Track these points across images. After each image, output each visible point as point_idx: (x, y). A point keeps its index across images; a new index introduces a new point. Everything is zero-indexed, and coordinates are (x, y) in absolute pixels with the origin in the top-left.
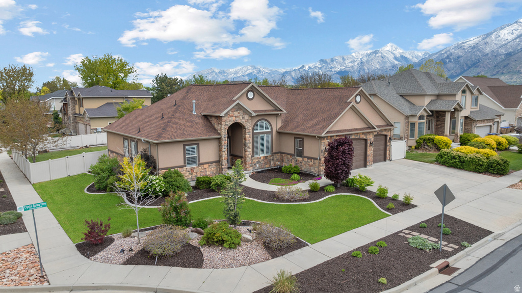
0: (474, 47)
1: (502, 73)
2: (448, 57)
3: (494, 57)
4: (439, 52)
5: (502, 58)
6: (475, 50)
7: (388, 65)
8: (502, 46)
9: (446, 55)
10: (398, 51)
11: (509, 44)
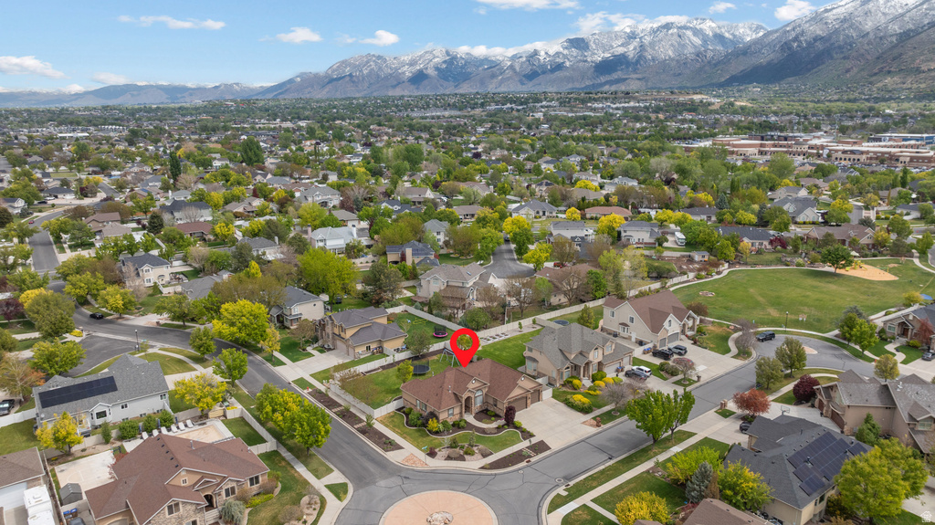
0: (844, 20)
1: (889, 72)
2: (796, 39)
3: (878, 40)
4: (782, 28)
5: (892, 42)
6: (846, 25)
7: (689, 51)
8: (895, 19)
9: (793, 34)
10: (708, 25)
11: (908, 15)
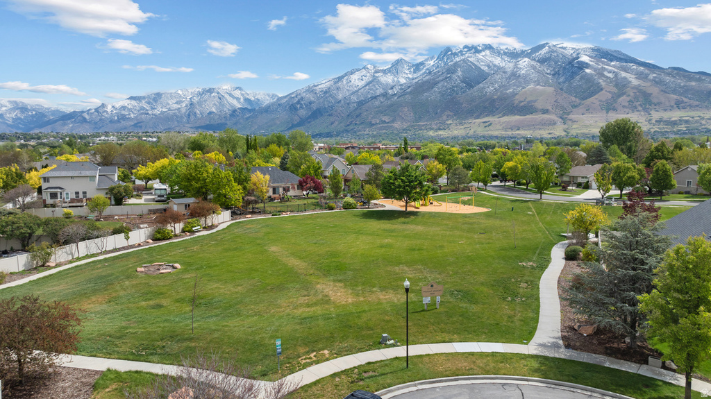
0: (326, 92)
2: (298, 102)
3: (347, 104)
4: (288, 95)
5: (354, 107)
6: (327, 95)
8: (353, 93)
9: (296, 100)
10: (239, 91)
11: (360, 91)
